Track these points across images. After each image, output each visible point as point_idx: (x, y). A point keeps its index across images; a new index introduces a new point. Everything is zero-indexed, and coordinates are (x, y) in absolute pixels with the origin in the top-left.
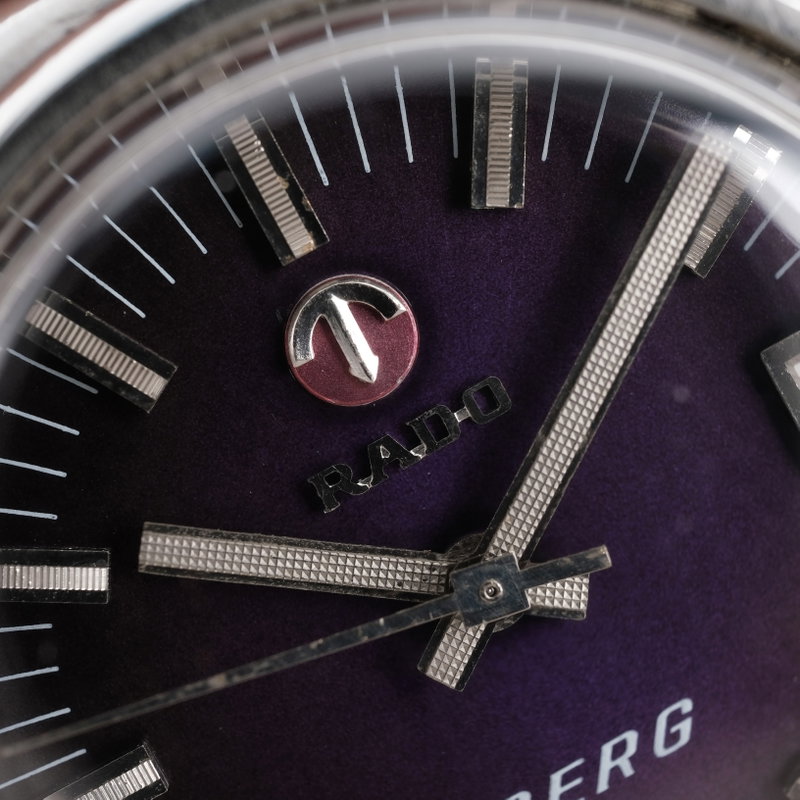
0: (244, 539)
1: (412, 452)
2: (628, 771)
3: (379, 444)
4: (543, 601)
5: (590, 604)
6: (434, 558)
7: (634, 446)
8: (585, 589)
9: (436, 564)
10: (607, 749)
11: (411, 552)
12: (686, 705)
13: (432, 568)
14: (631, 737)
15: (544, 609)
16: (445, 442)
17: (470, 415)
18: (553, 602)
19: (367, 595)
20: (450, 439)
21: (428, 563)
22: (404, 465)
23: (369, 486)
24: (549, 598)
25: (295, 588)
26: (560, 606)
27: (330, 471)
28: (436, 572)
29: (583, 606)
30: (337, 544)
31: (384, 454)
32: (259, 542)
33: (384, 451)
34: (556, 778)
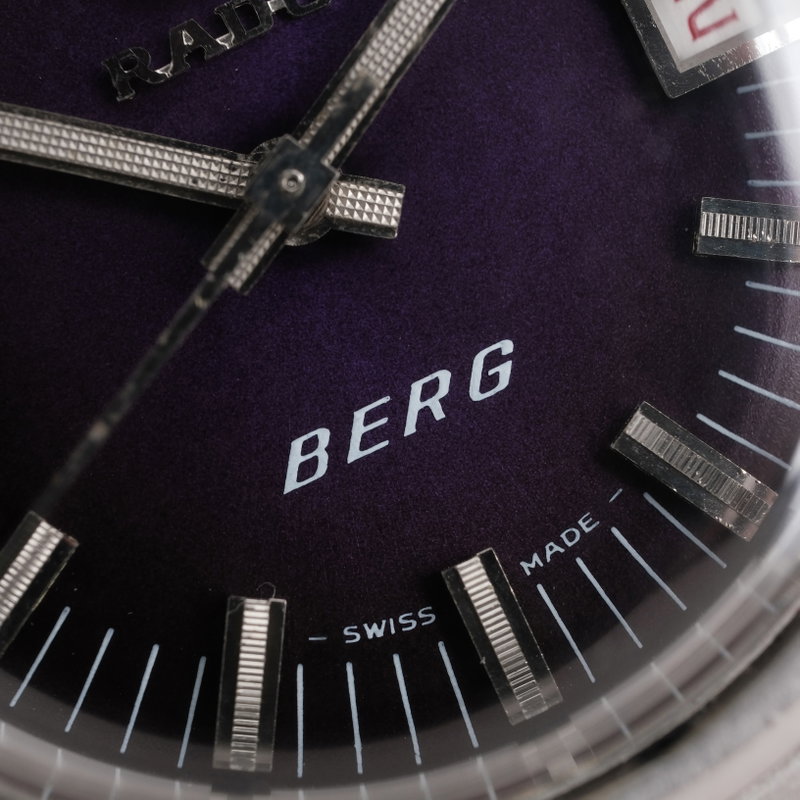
0: (26, 114)
1: (218, 40)
2: (439, 414)
3: (182, 28)
4: (352, 214)
5: (402, 221)
6: (235, 158)
7: (466, 58)
8: (398, 204)
9: (235, 163)
10: (417, 388)
11: (209, 148)
12: (507, 346)
13: (232, 168)
14: (444, 377)
15: (352, 223)
16: (255, 32)
17: (285, 5)
18: (361, 216)
19: (158, 191)
20: (261, 29)
21: (228, 161)
22: (208, 54)
23: (168, 74)
24: (358, 211)
25: (79, 174)
26: (369, 221)
27: (126, 54)
28: (236, 173)
29: (394, 223)
30: (129, 130)
31: (187, 40)
32: (42, 118)
33: (186, 36)
34: (360, 415)
